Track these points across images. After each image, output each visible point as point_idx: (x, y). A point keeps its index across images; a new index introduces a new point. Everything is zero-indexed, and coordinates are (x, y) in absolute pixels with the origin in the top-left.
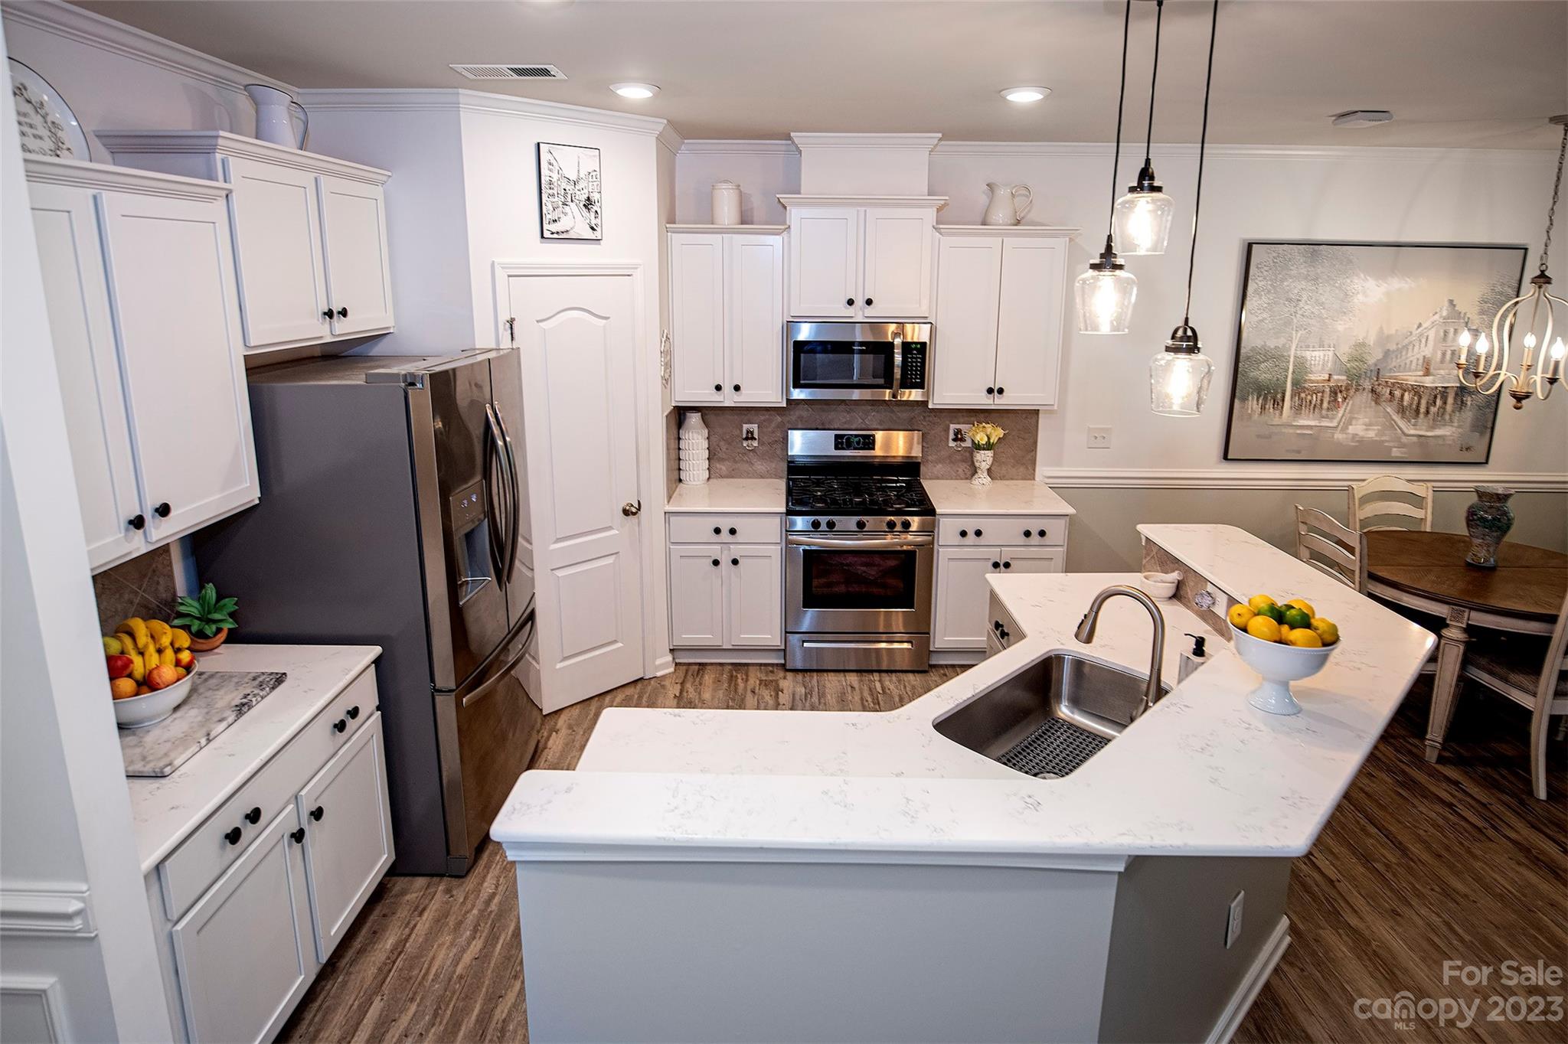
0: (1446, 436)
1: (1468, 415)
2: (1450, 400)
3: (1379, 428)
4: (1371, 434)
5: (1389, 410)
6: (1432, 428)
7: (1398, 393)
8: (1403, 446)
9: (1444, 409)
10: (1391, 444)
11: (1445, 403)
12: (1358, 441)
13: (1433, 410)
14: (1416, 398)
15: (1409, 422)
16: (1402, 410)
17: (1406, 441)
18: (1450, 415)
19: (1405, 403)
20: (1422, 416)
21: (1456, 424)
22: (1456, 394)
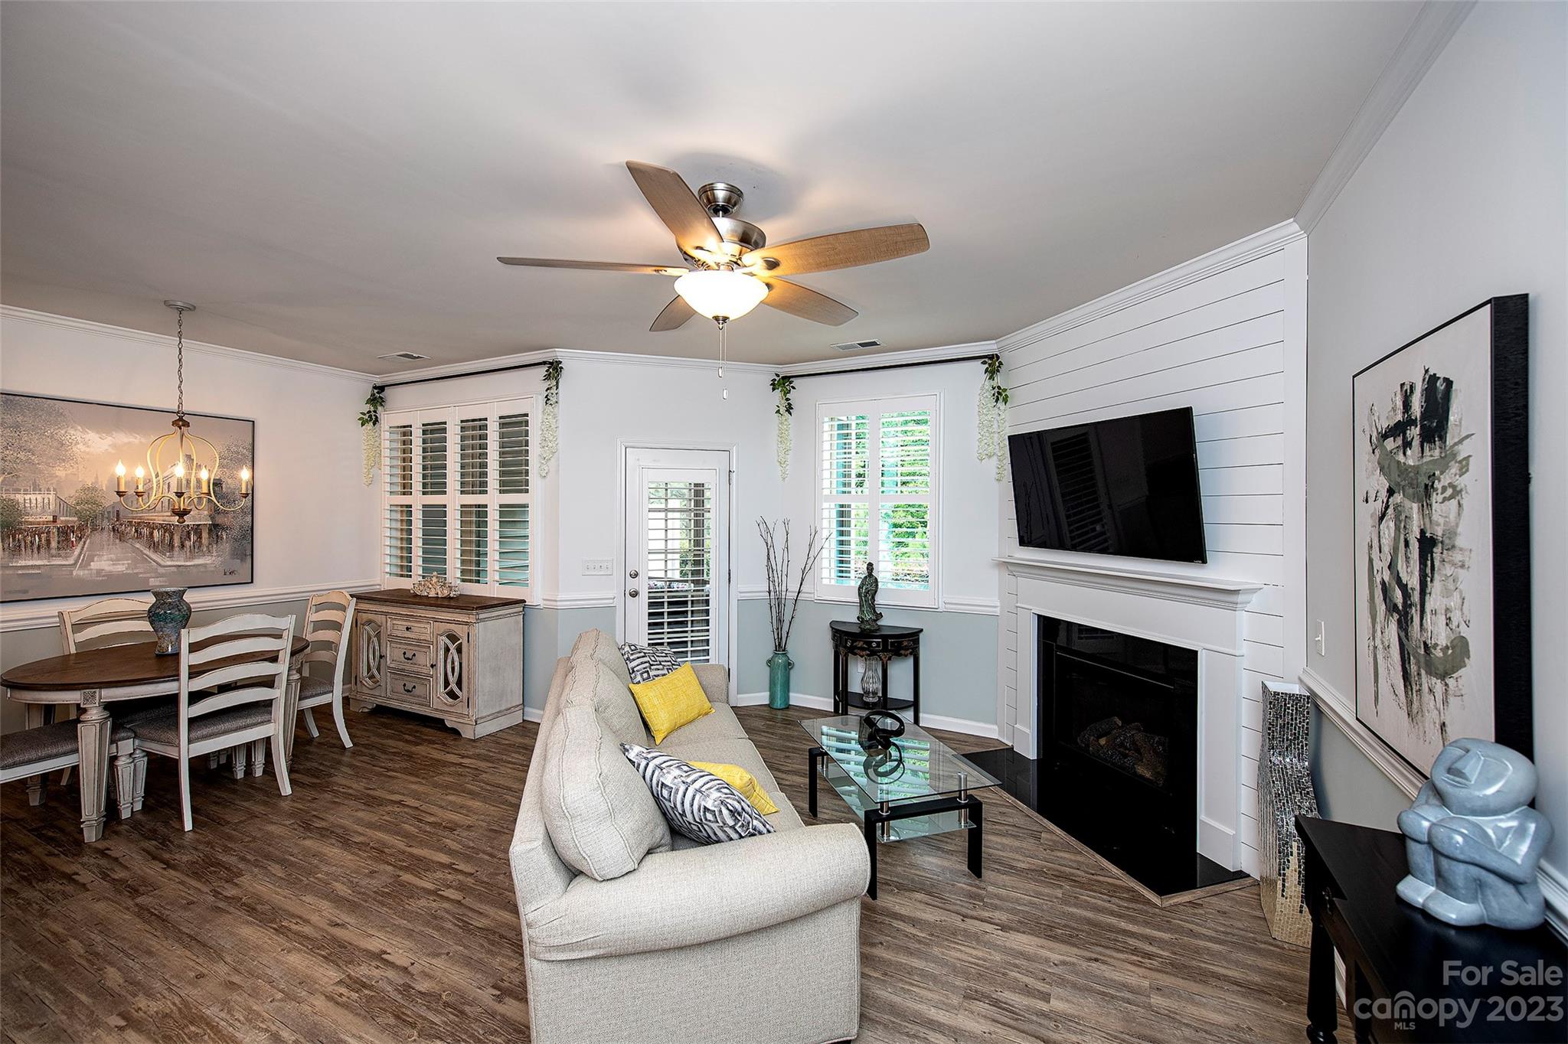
0: (206, 564)
1: (226, 546)
2: (205, 535)
3: (130, 562)
4: (121, 568)
5: (138, 545)
6: (192, 558)
7: (145, 531)
8: (162, 575)
9: (200, 542)
10: (148, 575)
11: (200, 537)
12: (104, 576)
13: (187, 543)
14: (167, 534)
15: (165, 555)
16: (154, 546)
17: (164, 571)
18: (208, 547)
19: (156, 540)
20: (177, 549)
21: (214, 554)
22: (210, 530)
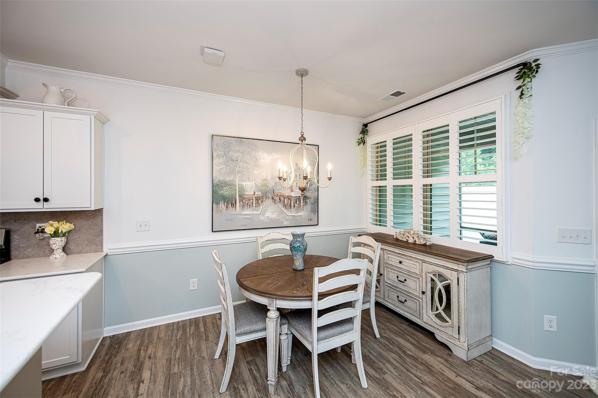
0: (302, 215)
1: (309, 207)
2: (302, 201)
3: (277, 213)
4: (274, 216)
5: (280, 206)
6: (297, 212)
7: (282, 199)
8: (288, 220)
9: (300, 205)
10: (283, 220)
11: (300, 202)
12: (269, 220)
13: (296, 205)
14: (289, 201)
15: (288, 210)
16: (285, 206)
17: (288, 218)
18: (303, 207)
19: (286, 203)
20: (292, 208)
21: (305, 210)
22: (303, 199)
